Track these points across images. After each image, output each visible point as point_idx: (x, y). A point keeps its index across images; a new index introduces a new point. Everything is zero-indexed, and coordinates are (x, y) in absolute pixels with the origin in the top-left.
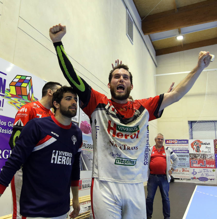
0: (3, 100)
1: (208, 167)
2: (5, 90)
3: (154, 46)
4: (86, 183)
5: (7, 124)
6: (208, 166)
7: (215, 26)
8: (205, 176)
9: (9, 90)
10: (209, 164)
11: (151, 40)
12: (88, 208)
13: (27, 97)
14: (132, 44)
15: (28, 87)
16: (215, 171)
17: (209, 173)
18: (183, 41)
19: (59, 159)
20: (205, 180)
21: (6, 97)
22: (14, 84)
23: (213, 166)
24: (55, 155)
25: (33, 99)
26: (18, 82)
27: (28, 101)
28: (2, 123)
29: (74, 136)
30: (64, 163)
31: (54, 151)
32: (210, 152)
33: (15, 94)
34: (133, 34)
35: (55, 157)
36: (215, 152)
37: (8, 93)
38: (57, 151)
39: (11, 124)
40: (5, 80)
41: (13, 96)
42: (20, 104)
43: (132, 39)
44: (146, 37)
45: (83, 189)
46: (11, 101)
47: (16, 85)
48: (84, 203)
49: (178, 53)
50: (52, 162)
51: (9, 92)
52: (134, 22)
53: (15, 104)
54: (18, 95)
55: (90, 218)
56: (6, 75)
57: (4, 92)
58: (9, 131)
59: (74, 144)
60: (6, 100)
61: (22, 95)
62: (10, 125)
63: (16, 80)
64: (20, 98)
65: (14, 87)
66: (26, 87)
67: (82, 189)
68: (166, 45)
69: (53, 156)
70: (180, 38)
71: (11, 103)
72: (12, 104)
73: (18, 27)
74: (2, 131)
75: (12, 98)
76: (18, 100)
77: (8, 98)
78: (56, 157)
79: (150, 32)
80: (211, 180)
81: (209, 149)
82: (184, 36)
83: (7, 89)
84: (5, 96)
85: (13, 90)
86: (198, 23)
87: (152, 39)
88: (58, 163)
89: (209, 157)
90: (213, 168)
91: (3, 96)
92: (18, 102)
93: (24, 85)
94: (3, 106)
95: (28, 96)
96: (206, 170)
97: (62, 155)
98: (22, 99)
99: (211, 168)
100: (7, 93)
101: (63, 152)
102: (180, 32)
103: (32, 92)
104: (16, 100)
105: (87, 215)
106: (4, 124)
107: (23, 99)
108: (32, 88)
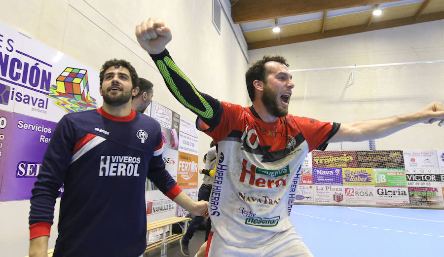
0: (47, 99)
1: (305, 184)
2: (51, 86)
3: (246, 39)
4: (158, 206)
6: (304, 182)
7: (316, 19)
8: (301, 194)
9: (56, 87)
10: (305, 180)
11: (243, 31)
12: (160, 236)
13: (80, 96)
14: (220, 34)
15: (82, 84)
16: (312, 188)
17: (306, 191)
18: (280, 34)
19: (112, 169)
20: (301, 198)
21: (51, 96)
22: (63, 79)
23: (311, 182)
24: (105, 163)
25: (89, 99)
26: (68, 76)
27: (82, 102)
28: (46, 130)
29: (141, 130)
32: (307, 166)
33: (65, 92)
34: (221, 21)
35: (105, 166)
36: (313, 166)
37: (55, 91)
38: (108, 157)
40: (50, 74)
41: (61, 94)
42: (71, 105)
43: (219, 28)
44: (236, 27)
45: (154, 213)
46: (58, 101)
47: (65, 81)
48: (155, 230)
49: (273, 48)
50: (101, 174)
51: (55, 89)
52: (222, 8)
53: (63, 105)
54: (69, 93)
55: (162, 248)
56: (51, 66)
57: (48, 89)
59: (143, 142)
60: (51, 100)
61: (74, 94)
63: (66, 74)
64: (71, 97)
65: (63, 83)
66: (79, 84)
67: (152, 213)
68: (259, 37)
69: (102, 165)
70: (277, 30)
71: (58, 103)
72: (59, 105)
73: (70, 5)
74: (46, 140)
75: (59, 98)
76: (68, 100)
77: (54, 96)
78: (107, 166)
79: (241, 21)
80: (308, 198)
81: (306, 162)
82: (281, 28)
83: (53, 86)
84: (50, 94)
85: (61, 87)
86: (297, 13)
87: (244, 29)
88: (110, 175)
89: (306, 171)
90: (310, 184)
91: (48, 94)
92: (68, 102)
93: (76, 80)
94: (46, 108)
95: (82, 95)
96: (302, 187)
97: (117, 161)
99: (308, 184)
100: (52, 90)
101: (120, 157)
102: (276, 23)
103: (88, 90)
104: (66, 99)
105: (158, 245)
106: (48, 131)
107: (75, 100)
108: (87, 84)
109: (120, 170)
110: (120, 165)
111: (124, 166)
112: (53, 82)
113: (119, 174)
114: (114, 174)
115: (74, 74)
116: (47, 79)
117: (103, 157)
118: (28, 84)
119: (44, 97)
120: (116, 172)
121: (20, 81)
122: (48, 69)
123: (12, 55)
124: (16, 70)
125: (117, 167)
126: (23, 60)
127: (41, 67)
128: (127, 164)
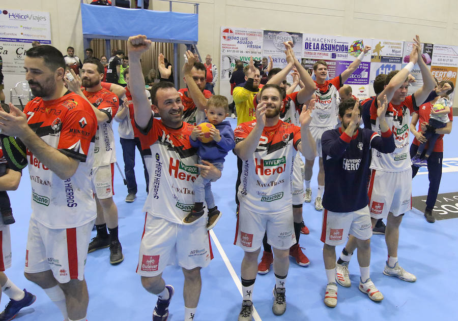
15: (360, 46)
22: (353, 46)
24: (345, 163)
30: (354, 169)
40: (348, 46)
41: (352, 52)
42: (356, 54)
56: (348, 43)
59: (361, 149)
61: (357, 50)
63: (354, 44)
72: (352, 55)
77: (350, 53)
85: (352, 49)
88: (347, 170)
91: (347, 52)
93: (358, 45)
94: (347, 57)
97: (350, 162)
98: (357, 52)
100: (349, 51)
108: (363, 45)
109: (352, 167)
110: (352, 164)
111: (354, 164)
112: (349, 48)
113: (352, 169)
114: (349, 169)
115: (356, 43)
116: (347, 49)
117: (345, 159)
118: (341, 51)
119: (346, 54)
120: (350, 168)
121: (339, 51)
122: (346, 44)
123: (336, 44)
124: (337, 48)
125: (350, 165)
126: (339, 44)
127: (345, 45)
128: (355, 164)
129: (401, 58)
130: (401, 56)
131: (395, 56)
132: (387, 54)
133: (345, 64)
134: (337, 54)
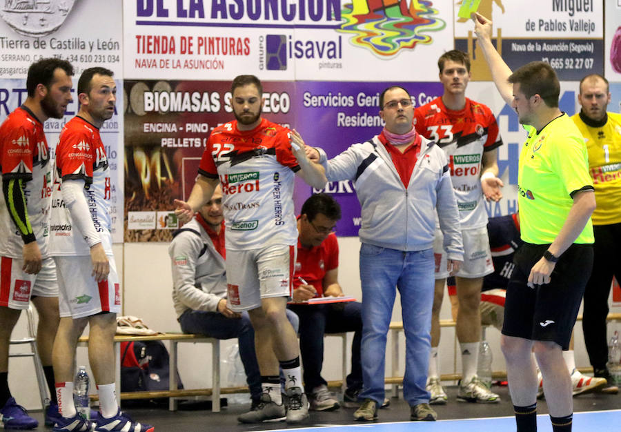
0: (340, 38)
2: (342, 8)
5: (355, 100)
9: (351, 7)
13: (398, 7)
21: (346, 28)
25: (417, 6)
27: (403, 19)
28: (345, 100)
31: (507, 263)
33: (367, 11)
37: (349, 16)
39: (365, 98)
41: (362, 19)
42: (383, 34)
46: (358, 35)
50: (502, 273)
51: (350, 10)
53: (367, 39)
54: (375, 10)
57: (338, 16)
58: (362, 118)
60: (348, 37)
61: (384, 8)
62: (361, 102)
64: (380, 18)
69: (505, 268)
71: (358, 40)
72: (361, 42)
74: (346, 121)
75: (359, 27)
76: (377, 26)
77: (350, 28)
78: (507, 270)
83: (346, 6)
84: (342, 27)
85: (361, 5)
91: (339, 27)
92: (376, 30)
94: (340, 57)
95: (402, 4)
98: (386, 19)
100: (345, 16)
104: (369, 26)
106: (348, 102)
107: (389, 19)
118: (308, 21)
121: (296, 20)
129: (599, 44)
130: (597, 34)
131: (569, 34)
132: (530, 26)
133: (331, 101)
134: (294, 36)
